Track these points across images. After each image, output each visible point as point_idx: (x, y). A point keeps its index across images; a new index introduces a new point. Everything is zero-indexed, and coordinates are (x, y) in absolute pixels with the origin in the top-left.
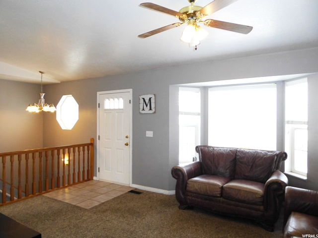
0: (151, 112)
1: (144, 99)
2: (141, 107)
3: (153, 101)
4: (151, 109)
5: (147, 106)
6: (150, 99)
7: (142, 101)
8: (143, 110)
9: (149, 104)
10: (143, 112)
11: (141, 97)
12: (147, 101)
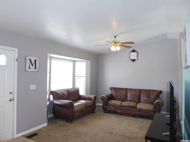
0: (36, 70)
1: (30, 60)
2: (27, 66)
3: (37, 62)
4: (35, 68)
5: (32, 65)
6: (35, 61)
7: (28, 61)
8: (29, 68)
9: (34, 64)
10: (29, 70)
11: (28, 58)
12: (33, 62)
